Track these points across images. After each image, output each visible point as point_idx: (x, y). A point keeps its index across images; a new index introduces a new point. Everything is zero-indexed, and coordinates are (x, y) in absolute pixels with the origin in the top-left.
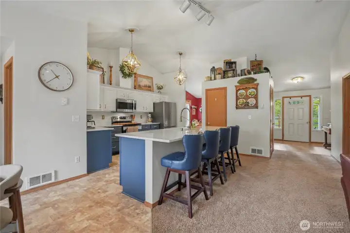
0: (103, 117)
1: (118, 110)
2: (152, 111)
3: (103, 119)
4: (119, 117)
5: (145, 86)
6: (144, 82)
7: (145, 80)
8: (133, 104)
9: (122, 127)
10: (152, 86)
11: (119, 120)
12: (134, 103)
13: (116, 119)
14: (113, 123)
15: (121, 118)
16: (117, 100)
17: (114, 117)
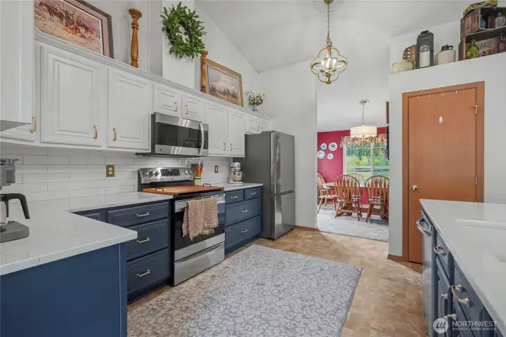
0: (110, 171)
1: (157, 147)
2: (241, 153)
3: (108, 175)
4: (159, 170)
5: (226, 93)
6: (224, 83)
7: (224, 77)
8: (199, 131)
9: (172, 202)
10: (239, 96)
11: (159, 178)
12: (202, 129)
13: (151, 174)
14: (142, 187)
15: (165, 172)
16: (153, 116)
17: (144, 170)
